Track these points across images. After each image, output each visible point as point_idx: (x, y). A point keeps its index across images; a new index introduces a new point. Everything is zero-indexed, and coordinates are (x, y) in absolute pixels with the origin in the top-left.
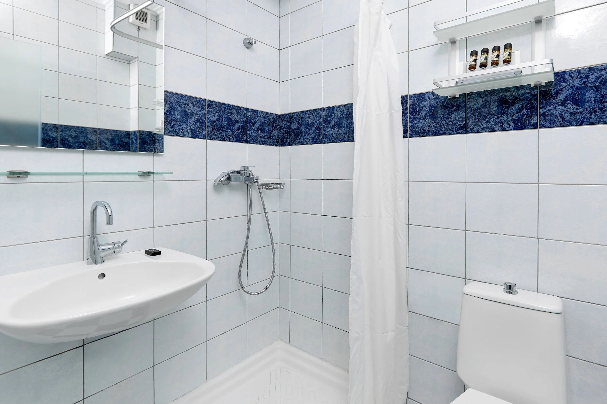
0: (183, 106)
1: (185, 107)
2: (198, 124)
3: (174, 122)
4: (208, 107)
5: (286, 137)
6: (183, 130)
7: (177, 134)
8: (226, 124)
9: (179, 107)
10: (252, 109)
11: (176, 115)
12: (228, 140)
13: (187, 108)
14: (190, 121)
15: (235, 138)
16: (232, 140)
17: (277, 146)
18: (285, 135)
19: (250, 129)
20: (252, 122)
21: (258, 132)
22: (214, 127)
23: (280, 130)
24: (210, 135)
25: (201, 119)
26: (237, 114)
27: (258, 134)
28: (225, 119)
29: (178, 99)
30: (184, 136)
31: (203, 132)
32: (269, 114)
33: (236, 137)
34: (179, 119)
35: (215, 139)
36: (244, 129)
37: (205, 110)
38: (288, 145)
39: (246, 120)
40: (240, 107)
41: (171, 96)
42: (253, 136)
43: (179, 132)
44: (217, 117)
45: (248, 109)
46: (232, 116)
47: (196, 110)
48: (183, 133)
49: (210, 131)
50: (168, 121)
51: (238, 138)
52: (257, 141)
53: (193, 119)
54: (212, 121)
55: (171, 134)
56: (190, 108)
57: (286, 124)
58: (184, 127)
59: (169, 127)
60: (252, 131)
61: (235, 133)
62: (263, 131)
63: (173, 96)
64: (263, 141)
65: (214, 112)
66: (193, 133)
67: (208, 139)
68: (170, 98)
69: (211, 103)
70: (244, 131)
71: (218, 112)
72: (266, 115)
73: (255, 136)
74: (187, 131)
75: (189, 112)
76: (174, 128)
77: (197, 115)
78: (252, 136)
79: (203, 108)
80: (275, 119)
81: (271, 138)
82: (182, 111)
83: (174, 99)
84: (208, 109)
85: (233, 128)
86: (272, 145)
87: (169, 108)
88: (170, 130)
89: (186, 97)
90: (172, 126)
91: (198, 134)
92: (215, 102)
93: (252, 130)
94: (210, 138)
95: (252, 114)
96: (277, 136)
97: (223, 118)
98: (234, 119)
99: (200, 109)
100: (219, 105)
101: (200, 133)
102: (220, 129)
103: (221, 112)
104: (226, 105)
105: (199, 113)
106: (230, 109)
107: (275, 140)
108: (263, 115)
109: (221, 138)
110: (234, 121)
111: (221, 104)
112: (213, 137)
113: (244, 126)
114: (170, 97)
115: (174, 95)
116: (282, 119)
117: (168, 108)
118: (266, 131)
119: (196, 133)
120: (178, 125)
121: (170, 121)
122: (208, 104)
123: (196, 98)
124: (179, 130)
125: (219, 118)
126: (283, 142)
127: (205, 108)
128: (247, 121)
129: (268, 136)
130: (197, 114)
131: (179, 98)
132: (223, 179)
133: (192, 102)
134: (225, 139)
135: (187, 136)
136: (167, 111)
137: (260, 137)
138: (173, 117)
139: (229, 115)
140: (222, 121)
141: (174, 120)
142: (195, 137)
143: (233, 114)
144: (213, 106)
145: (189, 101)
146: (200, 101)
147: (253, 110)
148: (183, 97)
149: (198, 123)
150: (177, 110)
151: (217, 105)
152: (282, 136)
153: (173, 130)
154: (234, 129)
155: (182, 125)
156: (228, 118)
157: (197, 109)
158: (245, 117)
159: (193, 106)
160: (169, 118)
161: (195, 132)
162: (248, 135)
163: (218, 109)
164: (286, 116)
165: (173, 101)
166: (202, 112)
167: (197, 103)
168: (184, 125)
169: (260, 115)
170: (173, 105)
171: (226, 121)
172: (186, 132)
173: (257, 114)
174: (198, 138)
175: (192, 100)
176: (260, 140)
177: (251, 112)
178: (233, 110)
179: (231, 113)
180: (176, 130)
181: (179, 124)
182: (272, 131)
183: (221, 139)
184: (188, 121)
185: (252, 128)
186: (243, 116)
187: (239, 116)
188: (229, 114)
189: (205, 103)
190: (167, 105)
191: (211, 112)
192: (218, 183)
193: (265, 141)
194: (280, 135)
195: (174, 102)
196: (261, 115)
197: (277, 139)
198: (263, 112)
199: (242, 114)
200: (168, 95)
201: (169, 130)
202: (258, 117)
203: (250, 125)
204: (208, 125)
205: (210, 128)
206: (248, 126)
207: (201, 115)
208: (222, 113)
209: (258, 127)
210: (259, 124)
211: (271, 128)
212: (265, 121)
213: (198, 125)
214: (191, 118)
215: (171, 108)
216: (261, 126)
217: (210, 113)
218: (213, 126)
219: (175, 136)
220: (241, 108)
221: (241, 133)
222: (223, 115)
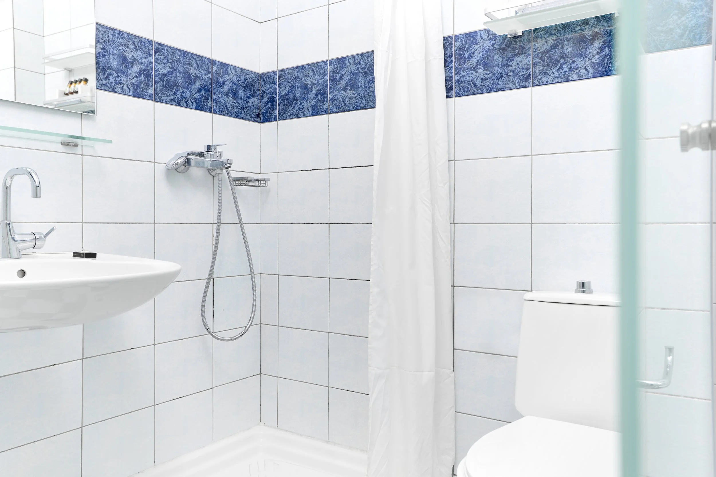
0: (121, 48)
1: (124, 50)
2: (142, 77)
3: (108, 71)
4: (156, 52)
5: (271, 108)
6: (121, 83)
7: (114, 88)
8: (181, 81)
9: (115, 48)
10: (219, 62)
11: (112, 60)
12: (185, 106)
13: (127, 51)
14: (131, 72)
15: (194, 104)
16: (190, 105)
17: (256, 121)
18: (269, 104)
19: (217, 91)
20: (220, 82)
21: (228, 98)
22: (164, 84)
23: (262, 96)
24: (159, 95)
25: (147, 70)
26: (198, 68)
27: (229, 101)
28: (181, 73)
29: (114, 37)
30: (123, 93)
31: (149, 90)
32: (245, 71)
33: (196, 102)
34: (116, 67)
35: (166, 101)
36: (208, 91)
37: (151, 57)
38: (274, 120)
39: (211, 77)
40: (203, 57)
41: (105, 32)
42: (222, 102)
43: (115, 86)
44: (170, 70)
45: (213, 60)
46: (190, 69)
47: (139, 56)
48: (122, 88)
49: (158, 89)
50: (101, 68)
51: (199, 104)
52: (227, 112)
53: (136, 68)
54: (162, 74)
55: (105, 89)
56: (131, 52)
57: (271, 88)
58: (123, 79)
59: (102, 78)
60: (220, 96)
61: (195, 96)
62: (235, 95)
63: (107, 31)
64: (235, 112)
65: (165, 61)
66: (136, 90)
67: (156, 101)
68: (102, 34)
69: (160, 47)
70: (208, 95)
71: (171, 61)
72: (240, 73)
73: (224, 103)
74: (127, 86)
75: (129, 58)
76: (109, 80)
77: (141, 63)
78: (220, 103)
79: (149, 53)
80: (253, 80)
81: (248, 108)
82: (119, 55)
83: (108, 36)
84: (156, 56)
85: (192, 89)
86: (249, 120)
87: (102, 49)
88: (104, 82)
89: (126, 35)
90: (106, 76)
91: (142, 92)
92: (166, 46)
93: (219, 93)
94: (159, 100)
95: (219, 69)
96: (257, 107)
97: (178, 71)
98: (193, 75)
99: (145, 55)
100: (172, 51)
101: (145, 91)
102: (173, 88)
103: (174, 62)
104: (182, 52)
105: (144, 60)
106: (187, 58)
107: (253, 112)
108: (236, 72)
109: (175, 101)
110: (194, 78)
111: (174, 50)
112: (163, 98)
113: (208, 87)
114: (103, 32)
115: (109, 30)
116: (264, 80)
117: (100, 49)
118: (241, 98)
119: (140, 90)
120: (114, 75)
121: (103, 68)
122: (156, 48)
123: (138, 37)
124: (116, 83)
125: (171, 70)
126: (266, 115)
127: (151, 54)
128: (213, 80)
129: (243, 106)
130: (140, 61)
131: (115, 35)
132: (179, 161)
133: (134, 43)
134: (180, 103)
135: (127, 93)
136: (99, 53)
137: (231, 105)
138: (107, 63)
139: (186, 68)
140: (176, 76)
141: (109, 68)
142: (138, 96)
143: (192, 66)
144: (163, 51)
145: (130, 40)
146: (144, 43)
147: (221, 63)
148: (121, 34)
149: (142, 75)
150: (113, 52)
151: (170, 50)
152: (264, 107)
153: (108, 82)
154: (194, 89)
155: (120, 76)
156: (185, 72)
157: (140, 54)
158: (210, 73)
159: (134, 50)
160: (102, 64)
161: (137, 88)
162: (213, 101)
163: (170, 57)
164: (271, 76)
165: (107, 38)
166: (148, 60)
167: (140, 45)
168: (123, 77)
169: (231, 71)
170: (107, 45)
171: (182, 76)
172: (125, 88)
173: (227, 70)
174: (143, 98)
175: (134, 40)
176: (231, 110)
177: (218, 66)
178: (192, 61)
179: (189, 64)
180: (112, 83)
181: (116, 74)
182: (250, 98)
183: (175, 103)
184: (128, 70)
185: (220, 91)
186: (206, 71)
187: (200, 70)
188: (187, 66)
189: (152, 47)
190: (98, 44)
191: (161, 61)
192: (173, 166)
193: (238, 112)
194: (261, 105)
195: (108, 41)
196: (233, 72)
197: (256, 111)
198: (235, 68)
199: (205, 68)
200: (100, 29)
201: (102, 82)
202: (228, 75)
203: (217, 85)
204: (156, 80)
205: (159, 84)
206: (213, 86)
207: (146, 63)
208: (176, 63)
209: (229, 89)
210: (230, 85)
211: (248, 93)
212: (238, 81)
213: (142, 79)
214: (132, 67)
215: (105, 49)
216: (233, 89)
217: (158, 62)
218: (163, 82)
219: (110, 91)
220: (204, 59)
221: (204, 96)
222: (177, 67)
